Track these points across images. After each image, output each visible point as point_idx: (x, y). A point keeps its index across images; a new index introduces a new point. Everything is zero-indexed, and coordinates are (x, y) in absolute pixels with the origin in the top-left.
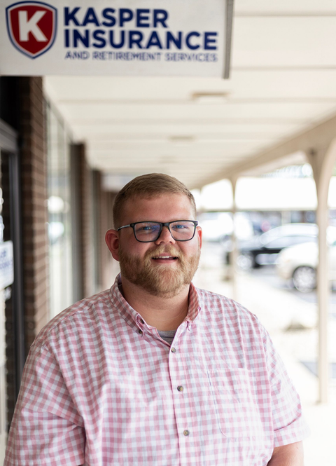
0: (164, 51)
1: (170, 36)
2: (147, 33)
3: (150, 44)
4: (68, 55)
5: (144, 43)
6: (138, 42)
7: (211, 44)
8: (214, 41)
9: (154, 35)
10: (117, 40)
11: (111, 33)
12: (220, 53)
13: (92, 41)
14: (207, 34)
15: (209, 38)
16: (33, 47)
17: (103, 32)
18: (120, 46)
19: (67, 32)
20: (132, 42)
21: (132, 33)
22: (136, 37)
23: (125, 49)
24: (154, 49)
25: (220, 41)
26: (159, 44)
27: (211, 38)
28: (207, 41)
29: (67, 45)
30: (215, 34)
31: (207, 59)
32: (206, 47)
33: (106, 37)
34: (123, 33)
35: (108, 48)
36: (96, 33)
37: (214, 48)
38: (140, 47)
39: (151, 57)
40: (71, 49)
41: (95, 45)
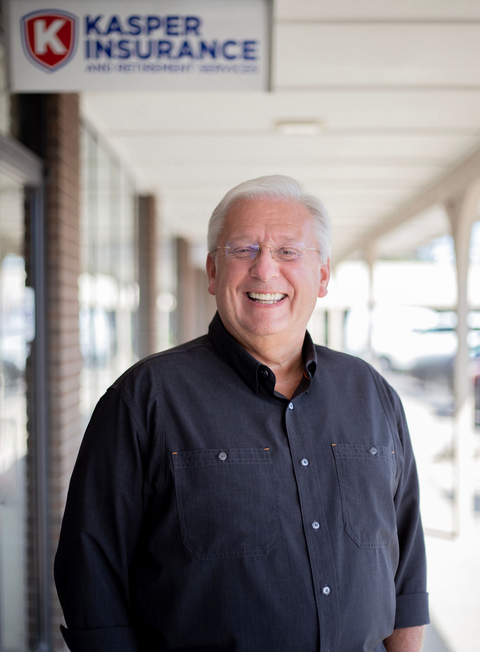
0: (197, 63)
1: (203, 46)
2: (177, 41)
3: (181, 54)
4: (90, 68)
5: (175, 52)
6: (168, 52)
7: (251, 54)
8: (252, 50)
9: (186, 44)
10: (144, 50)
11: (138, 44)
13: (116, 51)
14: (246, 43)
15: (248, 47)
16: (50, 59)
17: (127, 42)
18: (147, 57)
19: (88, 44)
20: (161, 52)
21: (161, 43)
22: (165, 47)
23: (152, 60)
24: (185, 60)
25: (260, 51)
26: (190, 54)
27: (251, 46)
28: (246, 50)
29: (88, 55)
30: (253, 43)
31: (247, 70)
32: (246, 58)
33: (131, 47)
34: (150, 44)
35: (133, 60)
36: (121, 43)
37: (253, 58)
38: (169, 57)
39: (183, 68)
40: (93, 61)
41: (121, 57)
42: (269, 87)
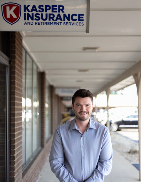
3: (57, 19)
4: (25, 23)
6: (53, 18)
9: (59, 15)
10: (44, 17)
12: (85, 22)
14: (79, 15)
17: (39, 14)
19: (25, 14)
20: (50, 18)
23: (47, 21)
24: (59, 21)
26: (61, 19)
29: (25, 19)
30: (83, 15)
32: (79, 20)
36: (36, 14)
40: (27, 21)
41: (36, 19)
42: (87, 31)
